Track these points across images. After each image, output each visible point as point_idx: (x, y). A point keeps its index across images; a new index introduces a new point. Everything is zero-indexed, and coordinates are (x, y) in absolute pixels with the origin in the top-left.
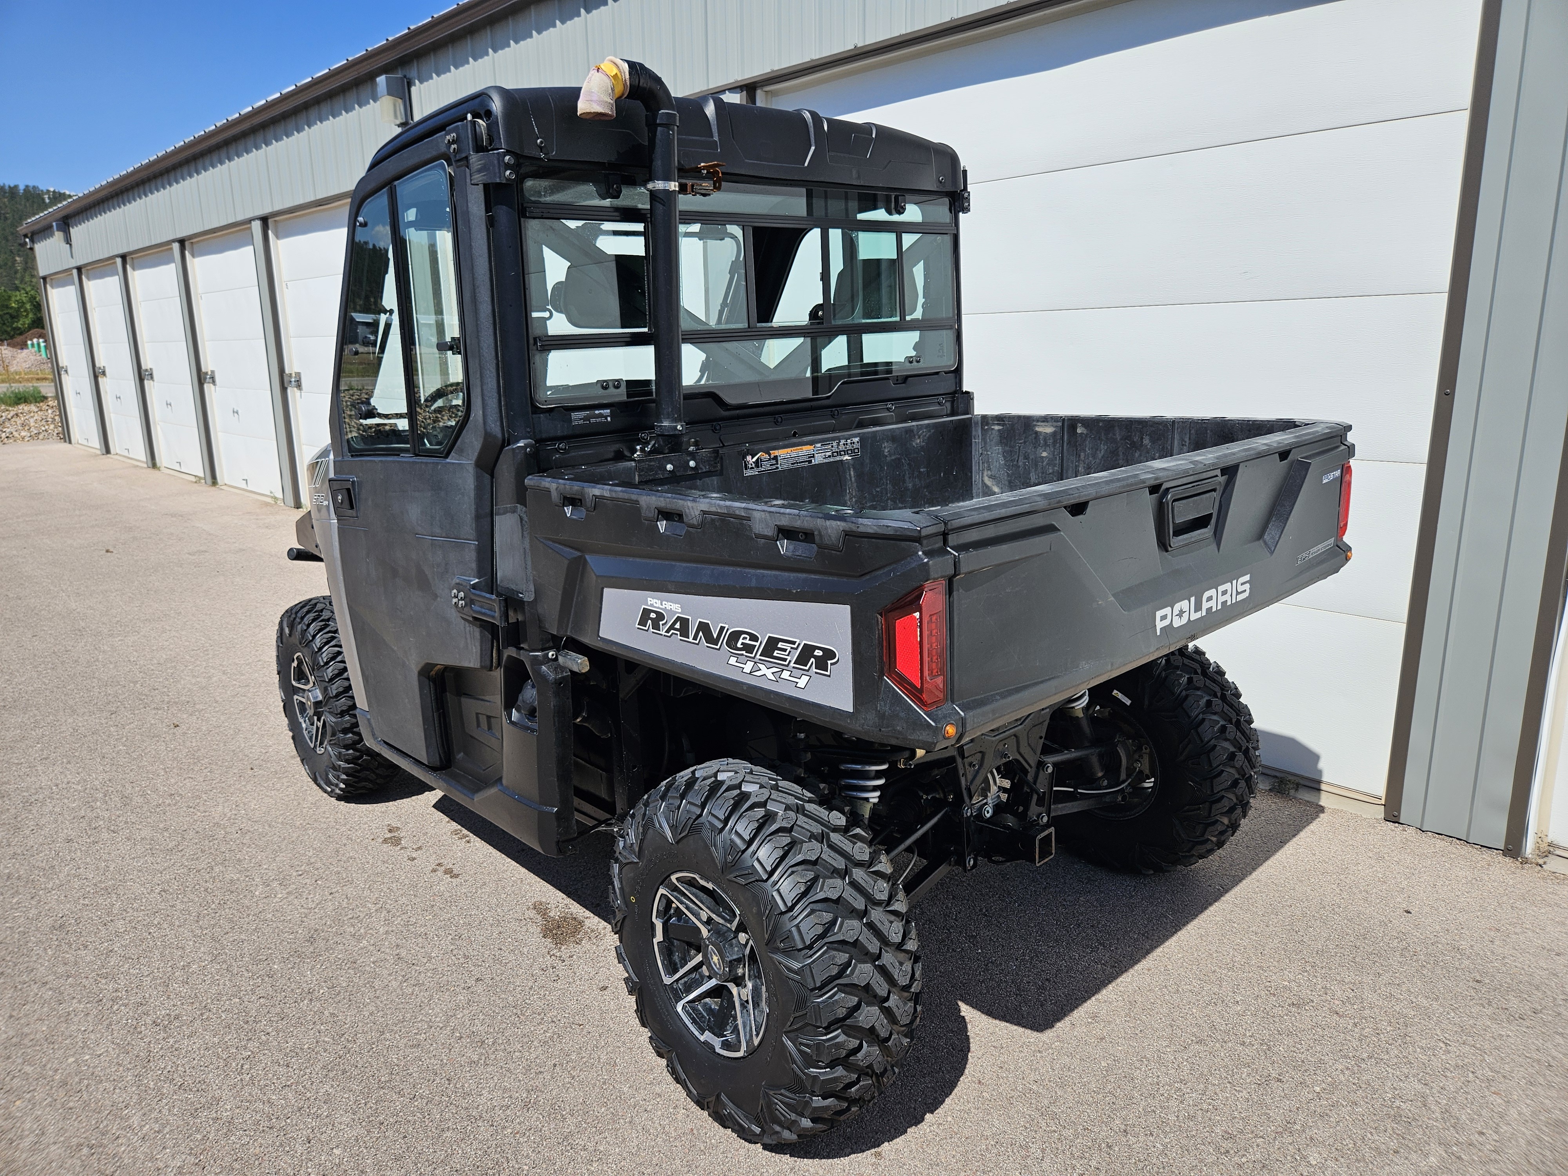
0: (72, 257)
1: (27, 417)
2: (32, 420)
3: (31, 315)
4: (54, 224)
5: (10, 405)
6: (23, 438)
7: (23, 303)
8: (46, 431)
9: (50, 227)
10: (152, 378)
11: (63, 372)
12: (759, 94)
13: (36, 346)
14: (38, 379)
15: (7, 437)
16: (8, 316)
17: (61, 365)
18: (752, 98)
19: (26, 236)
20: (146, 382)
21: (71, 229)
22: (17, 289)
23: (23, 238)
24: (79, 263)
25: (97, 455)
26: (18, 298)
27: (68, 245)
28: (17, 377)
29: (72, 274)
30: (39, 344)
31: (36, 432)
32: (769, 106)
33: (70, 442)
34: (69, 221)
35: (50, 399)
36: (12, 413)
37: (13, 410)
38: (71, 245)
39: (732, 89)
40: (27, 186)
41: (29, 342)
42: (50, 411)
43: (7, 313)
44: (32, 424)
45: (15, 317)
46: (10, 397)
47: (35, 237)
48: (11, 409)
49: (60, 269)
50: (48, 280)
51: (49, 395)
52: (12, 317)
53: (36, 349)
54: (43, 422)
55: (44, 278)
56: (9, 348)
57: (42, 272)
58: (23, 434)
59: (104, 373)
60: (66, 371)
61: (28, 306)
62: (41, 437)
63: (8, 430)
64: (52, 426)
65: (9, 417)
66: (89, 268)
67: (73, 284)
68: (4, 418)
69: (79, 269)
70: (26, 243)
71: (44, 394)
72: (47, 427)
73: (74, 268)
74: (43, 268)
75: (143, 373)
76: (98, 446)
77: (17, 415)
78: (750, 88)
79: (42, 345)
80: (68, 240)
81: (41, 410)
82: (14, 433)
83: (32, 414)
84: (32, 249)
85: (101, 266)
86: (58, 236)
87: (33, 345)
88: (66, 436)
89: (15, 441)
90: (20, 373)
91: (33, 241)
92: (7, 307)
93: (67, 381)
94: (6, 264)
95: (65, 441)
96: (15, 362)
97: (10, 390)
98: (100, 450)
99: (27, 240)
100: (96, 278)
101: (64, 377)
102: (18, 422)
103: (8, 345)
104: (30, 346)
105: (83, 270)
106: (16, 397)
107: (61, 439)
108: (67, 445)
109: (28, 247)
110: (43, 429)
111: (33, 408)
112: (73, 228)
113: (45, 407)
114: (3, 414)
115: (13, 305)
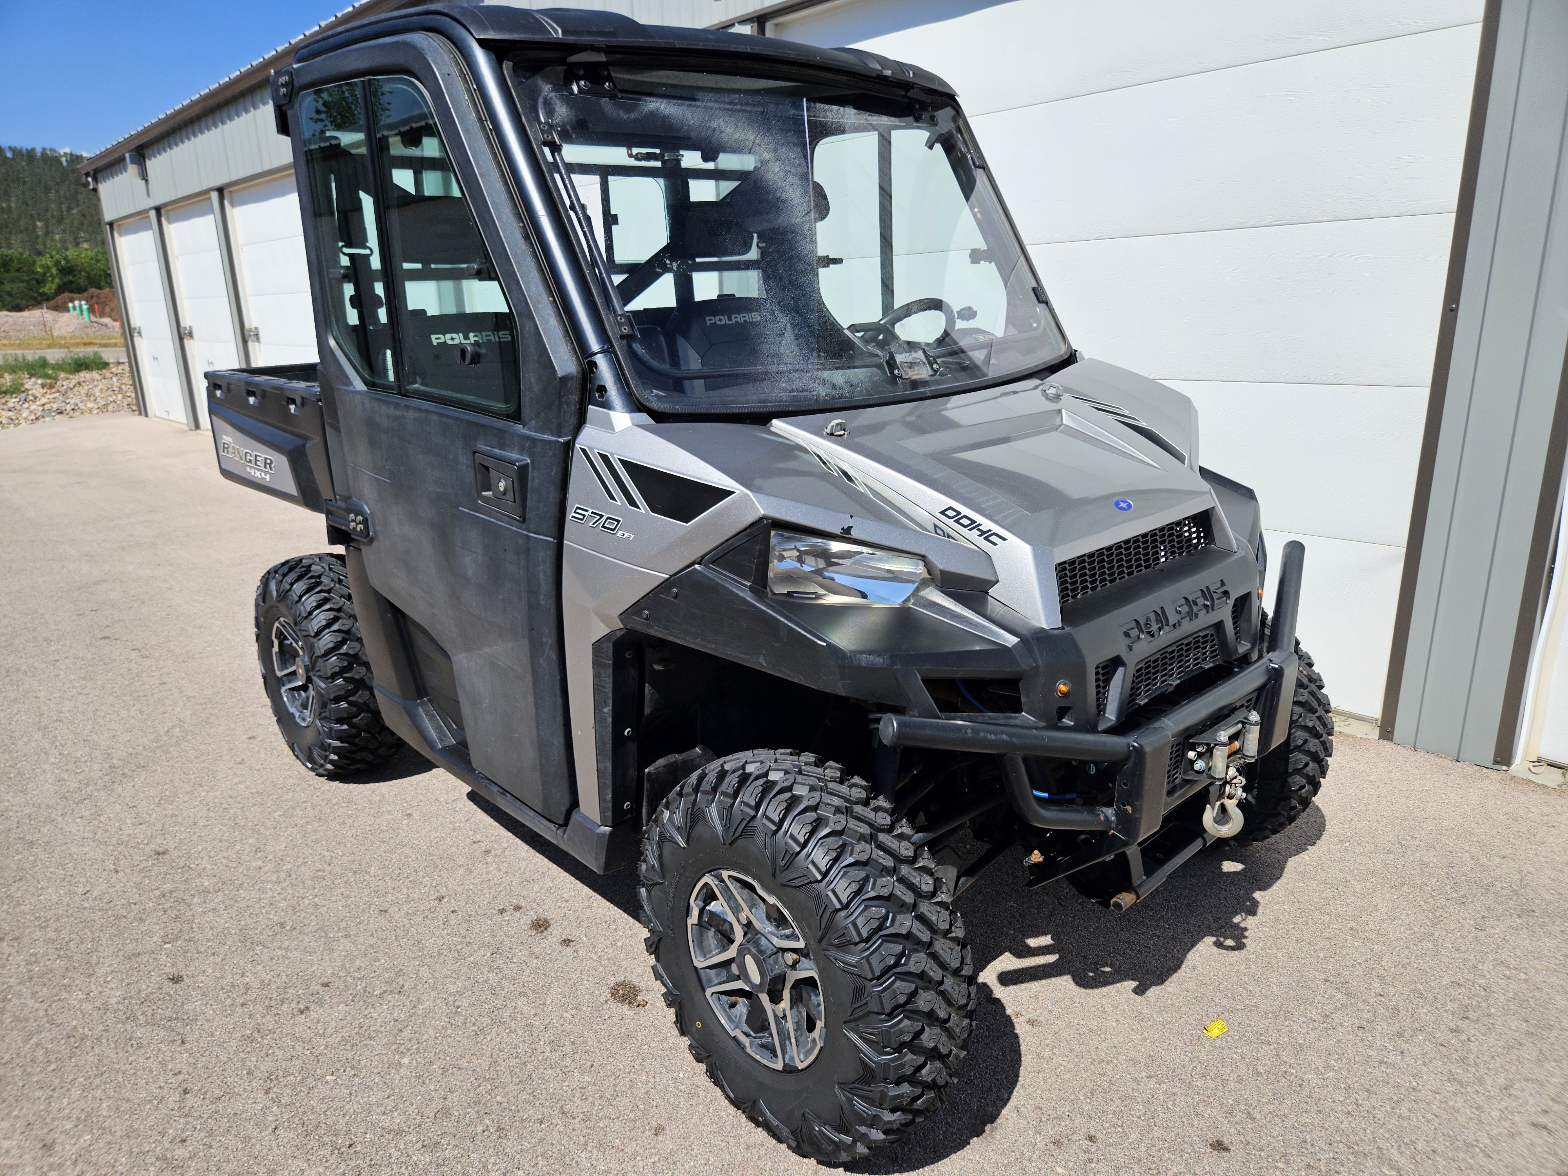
0: (148, 194)
1: (90, 386)
2: (97, 390)
3: (57, 281)
4: (127, 155)
5: (70, 373)
6: (91, 410)
7: (49, 268)
8: (114, 401)
9: (122, 159)
10: (258, 339)
11: (136, 334)
12: (769, 26)
13: (78, 308)
14: (85, 344)
15: (73, 409)
16: (34, 282)
17: (133, 325)
18: (762, 29)
19: (87, 175)
20: (250, 344)
21: (147, 160)
22: (39, 254)
23: (84, 177)
24: (158, 202)
25: (185, 432)
26: (43, 262)
27: (144, 182)
28: (63, 342)
29: (148, 217)
30: (81, 306)
31: (103, 403)
32: (779, 38)
33: (146, 415)
34: (145, 152)
35: (111, 366)
36: (73, 382)
37: (75, 378)
38: (147, 181)
39: (743, 21)
40: (44, 149)
41: (70, 305)
42: (115, 379)
43: (34, 279)
44: (98, 394)
45: (41, 282)
46: (69, 364)
47: (100, 176)
48: (71, 377)
49: (132, 211)
50: (115, 226)
51: (111, 361)
52: (39, 282)
53: (78, 311)
54: (109, 392)
55: (111, 224)
56: (50, 311)
57: (108, 216)
58: (90, 405)
59: (191, 335)
60: (140, 333)
61: (54, 271)
62: (110, 408)
63: (72, 401)
64: (120, 397)
65: (71, 386)
66: (169, 208)
67: (150, 227)
68: (65, 387)
69: (158, 210)
70: (88, 183)
71: (107, 361)
72: (114, 397)
73: (151, 209)
74: (109, 212)
75: (246, 333)
76: (184, 420)
77: (79, 383)
78: (761, 19)
79: (85, 307)
80: (144, 176)
81: (105, 378)
82: (80, 405)
83: (96, 383)
84: (95, 190)
85: (189, 204)
86: (132, 169)
87: (74, 308)
88: (141, 406)
89: (82, 413)
90: (65, 338)
91: (96, 180)
92: (34, 272)
93: (142, 346)
94: (27, 229)
95: (140, 414)
96: (57, 326)
97: (69, 356)
98: (188, 425)
99: (90, 179)
100: (178, 219)
101: (137, 339)
102: (82, 392)
103: (48, 308)
104: (71, 309)
105: (163, 211)
106: (76, 363)
107: (133, 411)
108: (142, 419)
109: (91, 187)
110: (111, 399)
111: (95, 375)
112: (150, 159)
113: (108, 375)
114: (64, 383)
115: (39, 270)
